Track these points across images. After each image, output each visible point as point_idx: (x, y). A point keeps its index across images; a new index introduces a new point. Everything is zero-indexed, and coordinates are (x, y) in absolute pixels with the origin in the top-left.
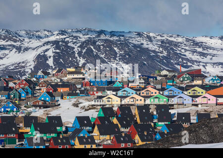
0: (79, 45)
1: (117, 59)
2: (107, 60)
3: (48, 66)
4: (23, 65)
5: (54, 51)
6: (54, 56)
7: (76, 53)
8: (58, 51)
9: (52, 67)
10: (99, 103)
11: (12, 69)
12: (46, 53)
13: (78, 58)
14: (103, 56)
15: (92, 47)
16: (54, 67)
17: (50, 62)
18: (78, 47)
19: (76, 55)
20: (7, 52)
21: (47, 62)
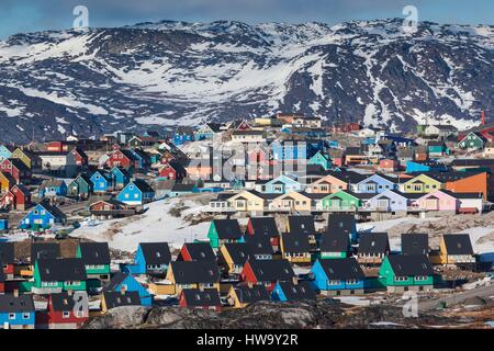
0: (374, 53)
1: (449, 80)
2: (428, 83)
3: (313, 96)
4: (266, 92)
5: (325, 65)
6: (324, 76)
7: (369, 68)
8: (332, 65)
9: (320, 96)
10: (220, 209)
11: (243, 102)
12: (309, 70)
13: (372, 80)
14: (421, 75)
15: (400, 58)
16: (323, 97)
17: (317, 87)
18: (373, 57)
19: (369, 73)
20: (237, 66)
21: (311, 87)
